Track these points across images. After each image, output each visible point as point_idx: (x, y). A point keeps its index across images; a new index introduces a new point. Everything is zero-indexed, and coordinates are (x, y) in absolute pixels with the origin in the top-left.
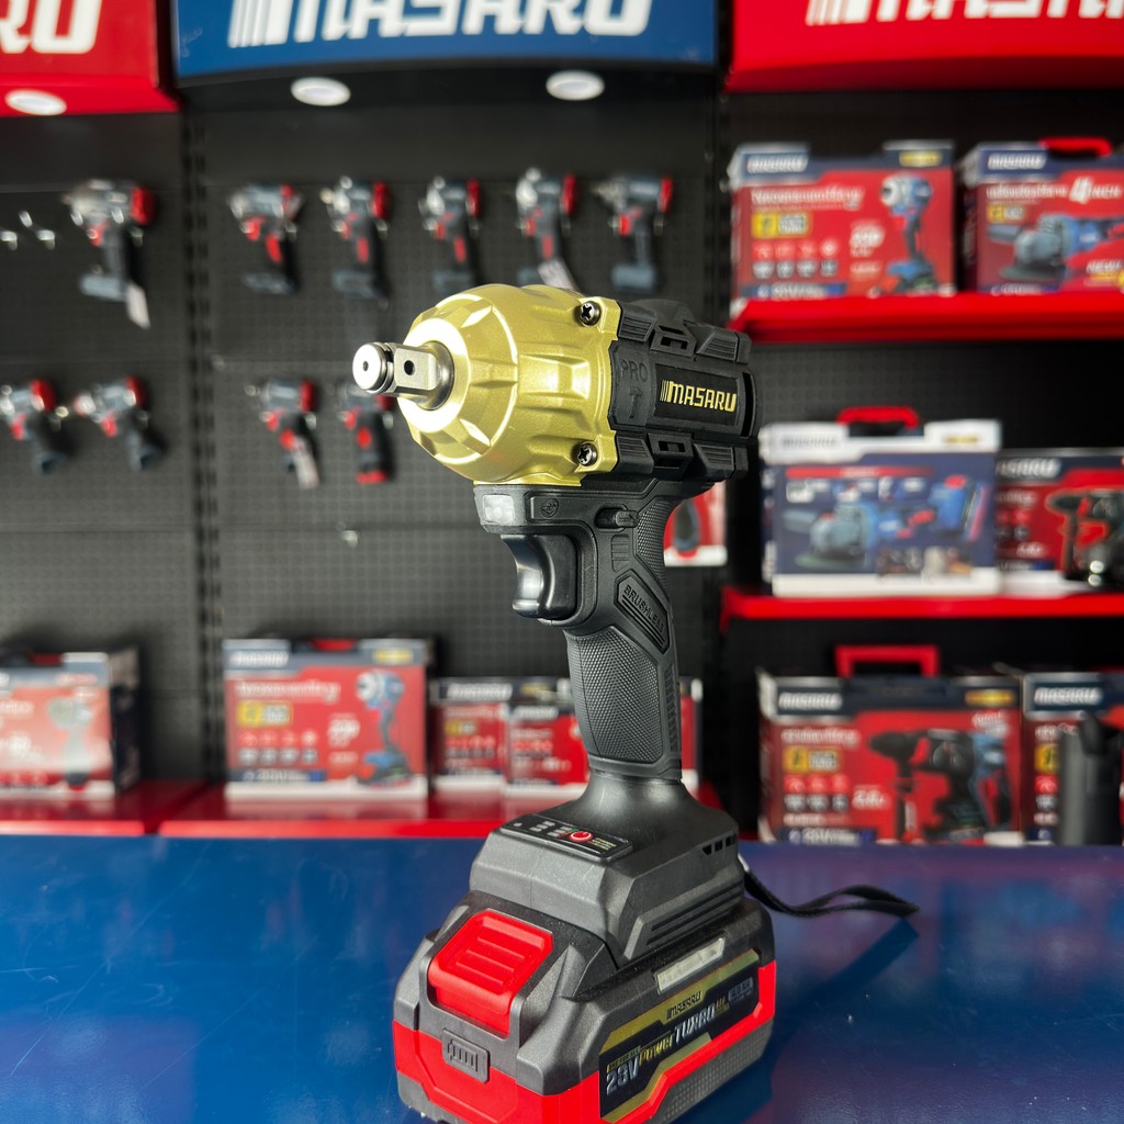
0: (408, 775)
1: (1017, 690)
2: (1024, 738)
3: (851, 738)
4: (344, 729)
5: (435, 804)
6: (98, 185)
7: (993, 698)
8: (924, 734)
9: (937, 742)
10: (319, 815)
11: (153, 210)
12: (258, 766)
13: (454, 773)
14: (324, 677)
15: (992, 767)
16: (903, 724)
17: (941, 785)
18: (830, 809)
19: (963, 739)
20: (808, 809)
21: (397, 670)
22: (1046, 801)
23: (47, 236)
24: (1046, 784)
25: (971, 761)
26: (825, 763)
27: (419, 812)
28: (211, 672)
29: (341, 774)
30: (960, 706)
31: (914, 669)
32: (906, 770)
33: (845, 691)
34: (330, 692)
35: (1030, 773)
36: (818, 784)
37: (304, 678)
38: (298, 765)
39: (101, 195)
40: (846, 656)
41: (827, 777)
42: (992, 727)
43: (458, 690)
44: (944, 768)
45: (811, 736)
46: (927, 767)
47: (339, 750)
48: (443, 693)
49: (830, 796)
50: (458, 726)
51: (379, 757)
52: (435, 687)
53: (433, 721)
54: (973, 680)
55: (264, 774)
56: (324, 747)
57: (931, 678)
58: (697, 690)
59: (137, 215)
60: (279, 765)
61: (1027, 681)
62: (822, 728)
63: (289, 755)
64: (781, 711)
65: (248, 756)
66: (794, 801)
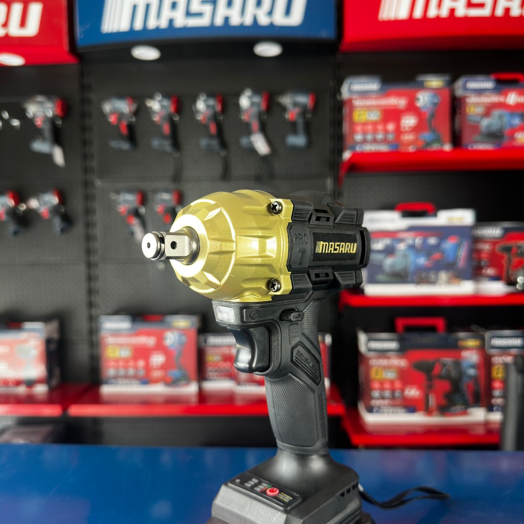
0: (188, 381)
1: (482, 339)
2: (487, 363)
3: (402, 363)
4: (158, 359)
5: (202, 396)
6: (40, 98)
7: (472, 343)
8: (438, 360)
9: (444, 365)
10: (146, 402)
11: (66, 109)
12: (116, 377)
13: (210, 380)
14: (148, 334)
15: (471, 377)
16: (427, 356)
17: (446, 386)
18: (393, 398)
19: (458, 364)
20: (383, 398)
21: (183, 331)
22: (497, 393)
23: (16, 123)
24: (497, 385)
25: (461, 374)
26: (391, 375)
27: (194, 400)
28: (93, 331)
29: (155, 381)
30: (455, 347)
31: (432, 329)
32: (430, 378)
33: (401, 340)
34: (150, 341)
35: (489, 379)
36: (387, 386)
37: (138, 334)
38: (135, 377)
39: (40, 103)
40: (401, 323)
41: (392, 382)
42: (471, 357)
43: (213, 340)
44: (448, 377)
45: (384, 362)
46: (440, 377)
47: (156, 369)
48: (205, 341)
49: (393, 390)
50: (213, 358)
51: (174, 373)
52: (202, 338)
53: (201, 355)
54: (462, 334)
55: (120, 381)
56: (148, 368)
57: (442, 333)
58: (328, 339)
59: (58, 112)
60: (126, 377)
61: (487, 334)
62: (388, 358)
63: (131, 372)
64: (370, 350)
65: (111, 372)
66: (376, 394)
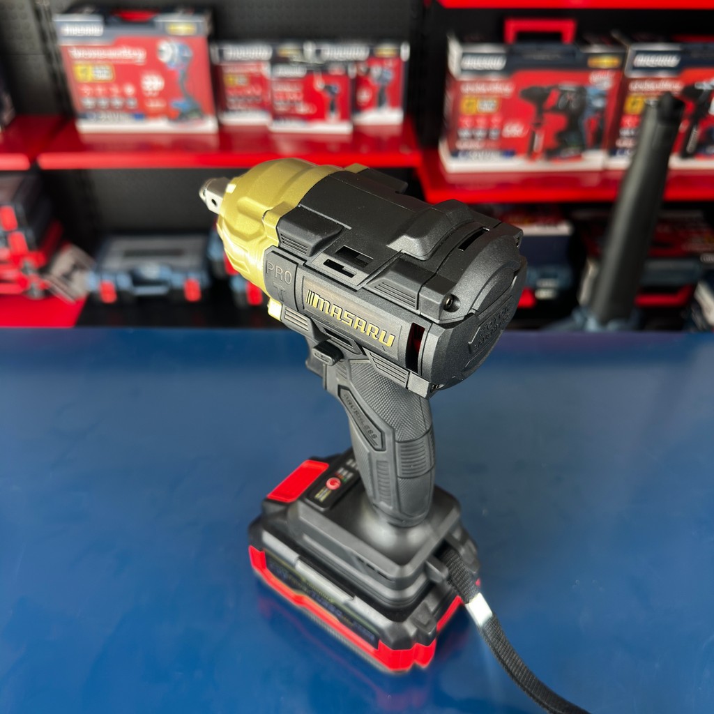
0: (201, 114)
1: (623, 57)
2: (622, 90)
3: (506, 89)
8: (556, 87)
9: (564, 92)
12: (97, 109)
13: (233, 111)
15: (597, 110)
17: (561, 121)
18: (487, 137)
19: (581, 91)
20: (473, 137)
21: (185, 40)
22: (625, 132)
24: (628, 121)
25: (584, 105)
26: (488, 106)
29: (155, 115)
30: (583, 67)
32: (541, 111)
36: (481, 122)
37: (118, 44)
38: (125, 109)
40: (512, 27)
41: (489, 117)
42: (602, 82)
44: (566, 109)
45: (481, 88)
46: (555, 109)
47: (152, 98)
50: (235, 79)
51: (179, 103)
55: (103, 116)
58: (405, 52)
60: (111, 108)
61: (631, 49)
62: (488, 82)
63: (117, 102)
64: (463, 70)
65: (88, 102)
66: (465, 133)
